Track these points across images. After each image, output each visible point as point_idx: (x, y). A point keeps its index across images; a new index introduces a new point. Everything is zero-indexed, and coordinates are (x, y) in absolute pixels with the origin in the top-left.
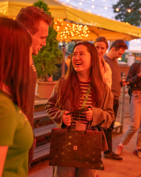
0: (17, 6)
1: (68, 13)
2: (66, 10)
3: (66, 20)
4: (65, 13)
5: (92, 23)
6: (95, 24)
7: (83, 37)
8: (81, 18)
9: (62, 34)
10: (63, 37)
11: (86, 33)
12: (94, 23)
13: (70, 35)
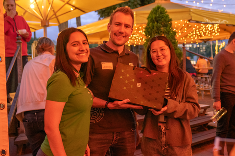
0: (144, 14)
1: (192, 14)
2: (190, 11)
3: (191, 21)
4: (190, 14)
5: (220, 21)
6: (224, 22)
7: (214, 36)
8: (207, 18)
9: (192, 35)
10: (194, 38)
11: (216, 31)
12: (221, 21)
13: (201, 36)
